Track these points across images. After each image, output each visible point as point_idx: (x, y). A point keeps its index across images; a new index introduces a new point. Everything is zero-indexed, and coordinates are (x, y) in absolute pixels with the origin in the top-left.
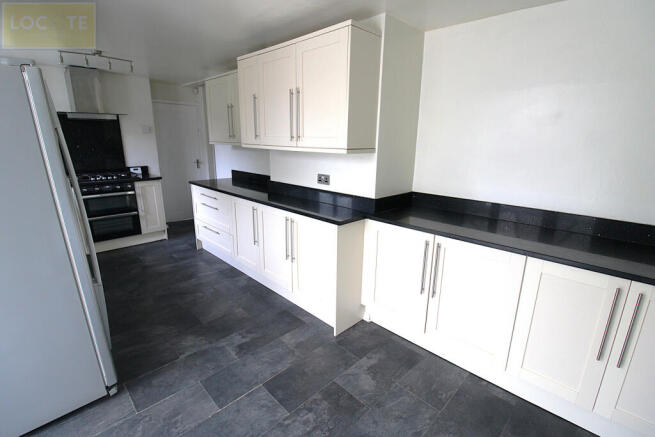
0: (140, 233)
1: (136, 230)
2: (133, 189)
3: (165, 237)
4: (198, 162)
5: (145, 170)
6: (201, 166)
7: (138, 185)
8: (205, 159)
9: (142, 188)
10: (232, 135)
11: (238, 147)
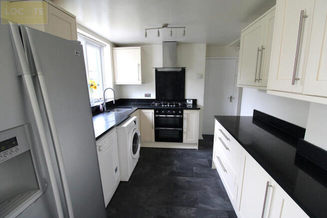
0: (182, 142)
1: (180, 139)
2: (182, 114)
3: (196, 147)
4: (231, 98)
5: (195, 101)
6: (233, 100)
7: (185, 112)
8: (236, 96)
9: (187, 114)
10: (258, 79)
11: (263, 90)
